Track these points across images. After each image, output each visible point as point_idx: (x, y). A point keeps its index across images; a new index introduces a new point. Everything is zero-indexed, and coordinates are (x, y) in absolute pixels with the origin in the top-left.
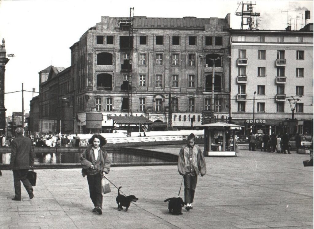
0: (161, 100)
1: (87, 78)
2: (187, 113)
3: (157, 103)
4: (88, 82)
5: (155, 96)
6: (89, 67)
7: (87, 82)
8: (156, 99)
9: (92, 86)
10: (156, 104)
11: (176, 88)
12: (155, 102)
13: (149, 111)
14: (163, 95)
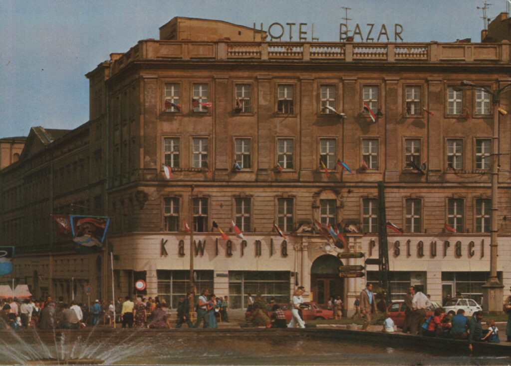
0: (332, 202)
1: (140, 147)
2: (402, 236)
3: (324, 212)
4: (144, 158)
5: (318, 194)
6: (144, 117)
7: (142, 156)
8: (322, 201)
9: (155, 167)
10: (322, 214)
11: (374, 172)
12: (318, 207)
13: (304, 231)
14: (337, 189)
